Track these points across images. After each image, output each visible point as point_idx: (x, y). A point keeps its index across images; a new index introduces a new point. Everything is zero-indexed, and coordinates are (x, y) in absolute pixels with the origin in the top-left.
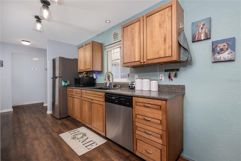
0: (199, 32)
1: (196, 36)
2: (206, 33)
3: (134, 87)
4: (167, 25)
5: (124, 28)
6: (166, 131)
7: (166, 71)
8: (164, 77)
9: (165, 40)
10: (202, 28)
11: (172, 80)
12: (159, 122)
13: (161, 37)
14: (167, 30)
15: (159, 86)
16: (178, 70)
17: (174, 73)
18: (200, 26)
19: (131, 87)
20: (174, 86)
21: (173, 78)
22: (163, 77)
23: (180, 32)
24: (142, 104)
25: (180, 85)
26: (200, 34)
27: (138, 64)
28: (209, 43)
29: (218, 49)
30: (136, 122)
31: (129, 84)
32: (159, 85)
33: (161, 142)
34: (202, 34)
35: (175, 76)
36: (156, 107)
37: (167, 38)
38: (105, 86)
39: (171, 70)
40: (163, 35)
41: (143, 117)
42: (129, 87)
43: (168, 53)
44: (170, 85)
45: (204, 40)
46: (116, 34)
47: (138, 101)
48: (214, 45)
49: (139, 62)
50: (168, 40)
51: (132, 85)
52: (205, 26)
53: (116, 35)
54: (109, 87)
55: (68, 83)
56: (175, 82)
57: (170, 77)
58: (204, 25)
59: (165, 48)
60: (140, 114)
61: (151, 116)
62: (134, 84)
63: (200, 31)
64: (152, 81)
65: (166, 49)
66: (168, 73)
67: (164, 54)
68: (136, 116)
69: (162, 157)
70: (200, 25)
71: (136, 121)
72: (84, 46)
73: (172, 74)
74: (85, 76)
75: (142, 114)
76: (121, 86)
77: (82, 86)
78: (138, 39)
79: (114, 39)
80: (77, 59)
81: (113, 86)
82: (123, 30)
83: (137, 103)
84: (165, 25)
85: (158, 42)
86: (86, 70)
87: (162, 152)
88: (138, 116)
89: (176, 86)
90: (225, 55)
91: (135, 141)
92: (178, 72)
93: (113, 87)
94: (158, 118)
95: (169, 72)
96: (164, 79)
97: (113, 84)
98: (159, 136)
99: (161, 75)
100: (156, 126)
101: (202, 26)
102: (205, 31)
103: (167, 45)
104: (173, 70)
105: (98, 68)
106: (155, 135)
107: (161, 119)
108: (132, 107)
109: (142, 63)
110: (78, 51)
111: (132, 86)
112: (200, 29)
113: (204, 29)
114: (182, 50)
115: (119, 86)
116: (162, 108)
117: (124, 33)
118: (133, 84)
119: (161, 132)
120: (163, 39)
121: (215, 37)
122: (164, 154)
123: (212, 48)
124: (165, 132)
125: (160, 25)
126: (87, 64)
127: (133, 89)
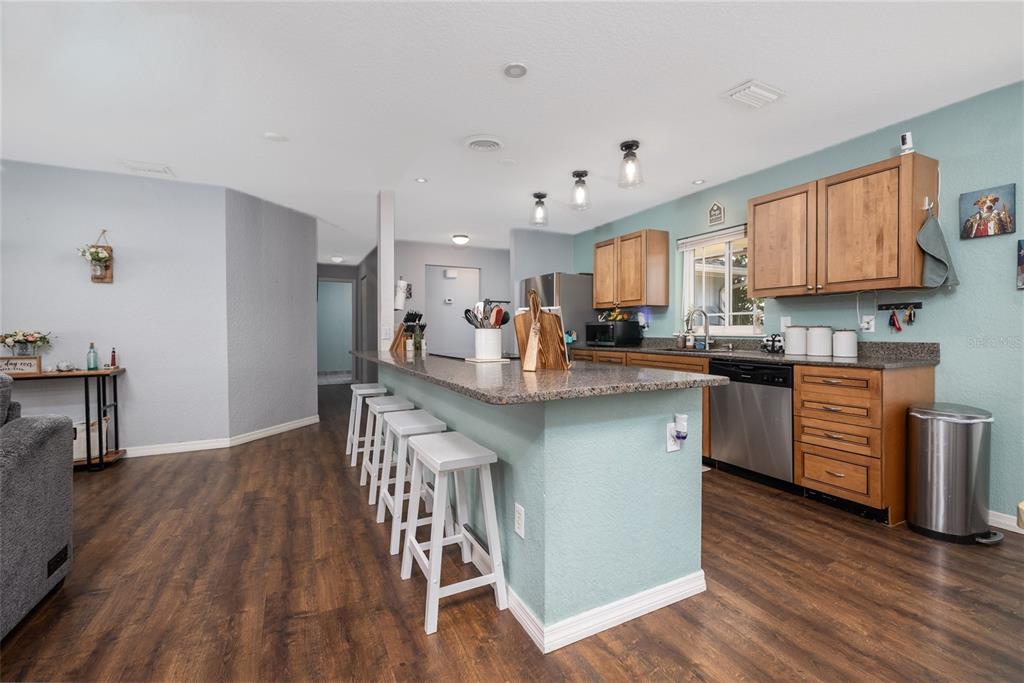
0: (981, 217)
1: (972, 226)
2: (1000, 220)
3: (781, 346)
4: (888, 207)
5: (755, 205)
6: (881, 429)
7: (880, 308)
8: (876, 324)
9: (880, 240)
10: (990, 209)
11: (899, 329)
12: (864, 412)
13: (870, 235)
14: (884, 220)
15: (861, 346)
16: (918, 306)
17: (908, 313)
18: (985, 202)
19: (770, 348)
20: (905, 345)
21: (903, 326)
22: (872, 323)
23: (926, 219)
24: (820, 380)
25: (925, 342)
26: (984, 222)
27: (800, 291)
28: (1009, 243)
30: (803, 419)
31: (765, 340)
32: (859, 343)
33: (868, 453)
34: (989, 221)
35: (910, 320)
36: (856, 383)
37: (885, 237)
38: (681, 345)
39: (897, 307)
40: (876, 230)
41: (821, 406)
42: (765, 346)
43: (889, 270)
44: (894, 343)
45: (995, 235)
46: (719, 208)
47: (806, 373)
49: (805, 289)
50: (890, 243)
51: (773, 344)
52: (999, 204)
53: (718, 212)
54: (694, 347)
55: (574, 337)
56: (909, 335)
57: (892, 323)
58: (995, 200)
59: (880, 259)
60: (814, 399)
61: (844, 403)
62: (779, 341)
63: (985, 215)
64: (838, 334)
65: (881, 261)
67: (877, 271)
68: (803, 405)
69: (871, 481)
70: (984, 199)
71: (802, 414)
72: (618, 242)
73: (902, 315)
74: (618, 318)
75: (818, 400)
76: (736, 345)
77: (613, 344)
78: (801, 234)
79: (711, 221)
80: (592, 275)
81: (707, 346)
82: (755, 210)
83: (806, 379)
84: (880, 209)
85: (860, 245)
86: (624, 305)
87: (871, 472)
88: (807, 404)
89: (913, 344)
91: (798, 457)
92: (917, 311)
93: (707, 349)
94: (863, 405)
95: (891, 311)
96: (876, 328)
97: (708, 341)
98: (864, 441)
99: (866, 318)
100: (857, 420)
101: (989, 204)
102: (999, 214)
103: (886, 253)
104: (906, 306)
105: (654, 297)
106: (855, 439)
107: (868, 405)
108: (792, 388)
109: (814, 292)
110: (595, 254)
111: (773, 346)
112: (985, 210)
113: (995, 211)
114: (929, 263)
115: (731, 346)
116: (870, 385)
117: (756, 217)
118: (777, 338)
119: (869, 432)
120: (874, 237)
122: (876, 474)
123: (1019, 255)
124: (879, 431)
125: (867, 207)
126: (627, 288)
127: (777, 352)
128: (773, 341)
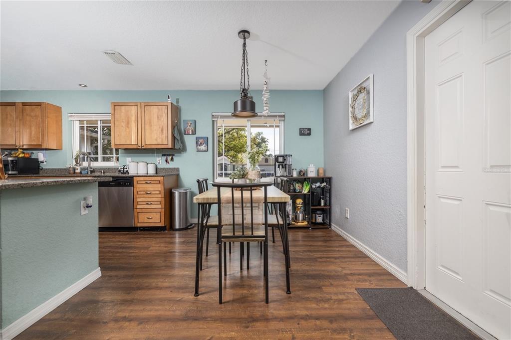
1: (186, 130)
2: (192, 130)
3: (127, 171)
4: (164, 119)
5: (115, 105)
7: (163, 155)
8: (161, 161)
9: (162, 130)
10: (190, 126)
11: (168, 163)
12: (158, 192)
13: (159, 128)
14: (164, 123)
16: (173, 155)
17: (171, 157)
18: (189, 124)
19: (122, 172)
20: (170, 169)
21: (169, 161)
23: (175, 126)
24: (144, 182)
25: (175, 167)
26: (189, 130)
27: (135, 147)
29: (199, 143)
30: (137, 199)
31: (120, 168)
32: (156, 168)
33: (160, 207)
35: (172, 160)
36: (156, 182)
37: (164, 130)
38: (72, 171)
40: (161, 126)
41: (144, 193)
42: (120, 171)
43: (165, 142)
44: (167, 168)
45: (191, 134)
47: (139, 180)
48: (198, 139)
49: (137, 146)
50: (165, 132)
52: (192, 125)
54: (81, 172)
56: (172, 165)
57: (166, 161)
58: (191, 124)
60: (141, 190)
61: (153, 190)
63: (189, 128)
64: (149, 165)
65: (163, 138)
66: (166, 157)
67: (162, 142)
68: (137, 193)
69: (161, 217)
71: (137, 197)
73: (169, 158)
74: (21, 157)
75: (143, 190)
76: (105, 171)
77: (16, 173)
78: (135, 123)
81: (89, 171)
82: (114, 108)
83: (138, 182)
84: (162, 119)
86: (24, 147)
87: (161, 214)
88: (139, 192)
89: (172, 168)
90: (203, 147)
91: (136, 215)
92: (173, 157)
93: (89, 174)
94: (158, 190)
96: (161, 163)
97: (89, 169)
98: (159, 203)
99: (158, 159)
100: (156, 196)
102: (192, 128)
103: (164, 136)
104: (169, 155)
106: (156, 203)
107: (160, 190)
108: (133, 186)
109: (140, 147)
111: (124, 170)
114: (176, 141)
115: (102, 171)
116: (161, 182)
117: (115, 111)
118: (125, 167)
119: (160, 199)
120: (161, 129)
121: (199, 134)
122: (163, 214)
123: (196, 141)
124: (163, 198)
125: (158, 118)
127: (125, 173)
128: (124, 168)
